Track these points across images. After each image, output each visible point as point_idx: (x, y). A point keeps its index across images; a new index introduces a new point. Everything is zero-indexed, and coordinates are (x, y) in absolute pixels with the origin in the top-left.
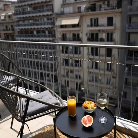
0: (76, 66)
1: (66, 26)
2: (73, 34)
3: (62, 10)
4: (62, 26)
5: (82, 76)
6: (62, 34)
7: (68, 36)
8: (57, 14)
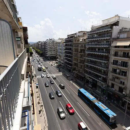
0: (122, 75)
1: (119, 47)
2: (124, 52)
3: (118, 36)
4: (116, 47)
5: (125, 83)
6: (115, 52)
7: (119, 53)
8: (113, 39)
